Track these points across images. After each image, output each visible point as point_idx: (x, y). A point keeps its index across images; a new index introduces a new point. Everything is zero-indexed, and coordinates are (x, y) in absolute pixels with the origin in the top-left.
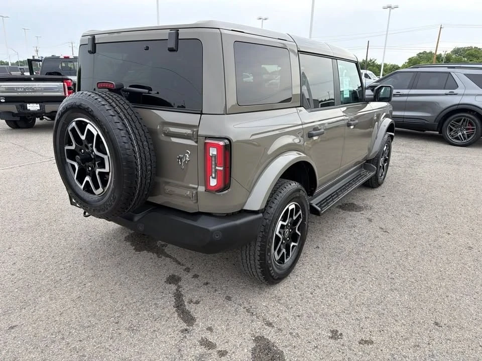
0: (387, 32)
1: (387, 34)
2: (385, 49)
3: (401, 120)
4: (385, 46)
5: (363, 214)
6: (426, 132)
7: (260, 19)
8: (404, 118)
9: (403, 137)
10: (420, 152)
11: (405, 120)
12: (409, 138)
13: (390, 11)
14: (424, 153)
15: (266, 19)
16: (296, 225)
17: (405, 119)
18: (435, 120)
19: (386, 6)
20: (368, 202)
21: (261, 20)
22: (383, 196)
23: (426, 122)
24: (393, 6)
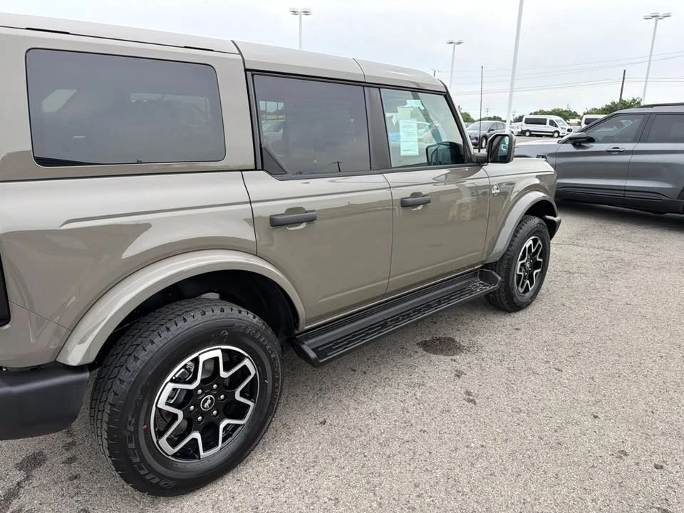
0: (650, 58)
1: (650, 61)
2: (646, 81)
3: (621, 194)
4: (647, 78)
5: (455, 361)
6: (668, 214)
7: (451, 43)
8: (625, 190)
9: (625, 222)
10: (641, 250)
11: (628, 194)
12: (636, 224)
13: (656, 22)
14: (647, 251)
15: (459, 43)
16: (237, 386)
17: (626, 193)
18: (679, 196)
19: (649, 14)
20: (479, 339)
21: (453, 45)
22: (516, 329)
23: (664, 198)
24: (661, 14)
